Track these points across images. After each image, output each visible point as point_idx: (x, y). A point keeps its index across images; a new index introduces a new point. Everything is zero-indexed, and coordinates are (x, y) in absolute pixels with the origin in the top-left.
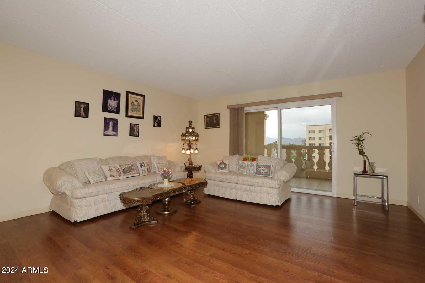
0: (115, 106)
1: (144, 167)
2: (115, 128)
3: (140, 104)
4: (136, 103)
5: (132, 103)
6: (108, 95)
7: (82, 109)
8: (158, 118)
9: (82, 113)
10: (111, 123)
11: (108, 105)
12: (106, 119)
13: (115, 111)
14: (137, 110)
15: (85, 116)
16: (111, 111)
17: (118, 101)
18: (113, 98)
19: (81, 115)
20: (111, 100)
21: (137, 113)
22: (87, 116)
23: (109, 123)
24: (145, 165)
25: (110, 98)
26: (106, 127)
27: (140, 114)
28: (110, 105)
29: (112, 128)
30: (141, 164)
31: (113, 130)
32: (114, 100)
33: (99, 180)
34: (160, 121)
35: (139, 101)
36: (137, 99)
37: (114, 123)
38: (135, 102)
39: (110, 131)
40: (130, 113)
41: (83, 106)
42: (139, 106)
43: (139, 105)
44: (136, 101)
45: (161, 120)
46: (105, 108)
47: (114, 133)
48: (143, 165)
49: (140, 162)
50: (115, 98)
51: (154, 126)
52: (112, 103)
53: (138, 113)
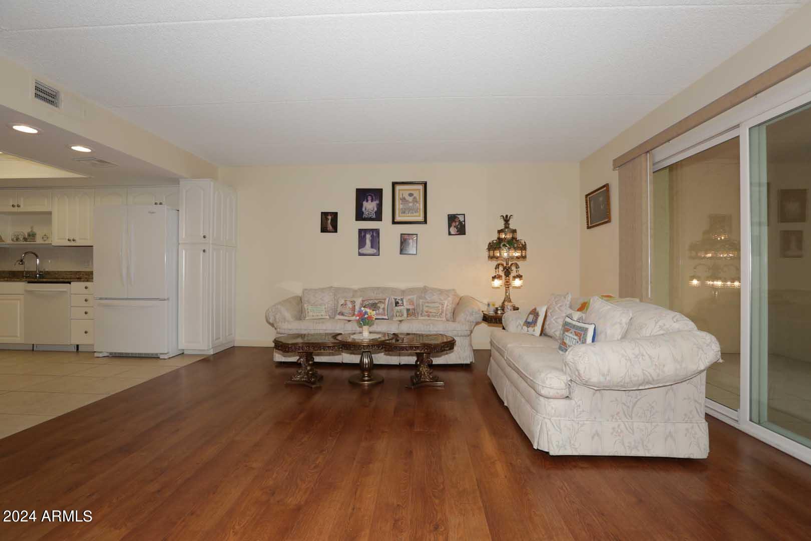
0: (374, 209)
1: (400, 306)
2: (375, 243)
3: (418, 198)
4: (410, 199)
5: (403, 199)
6: (362, 195)
7: (329, 221)
8: (459, 218)
9: (330, 227)
10: (368, 236)
11: (364, 209)
12: (360, 231)
13: (374, 217)
14: (411, 210)
15: (333, 230)
16: (367, 218)
17: (377, 202)
18: (369, 198)
19: (328, 229)
20: (367, 201)
21: (413, 215)
22: (335, 229)
23: (365, 236)
24: (403, 303)
25: (366, 200)
26: (362, 243)
27: (419, 216)
28: (366, 209)
29: (370, 244)
30: (397, 300)
31: (372, 247)
32: (372, 201)
33: (318, 316)
34: (464, 223)
35: (416, 194)
36: (412, 192)
37: (372, 236)
38: (409, 197)
39: (368, 249)
40: (399, 216)
41: (330, 217)
42: (417, 202)
43: (415, 200)
44: (411, 195)
45: (464, 221)
46: (360, 216)
47: (374, 251)
48: (400, 302)
49: (395, 298)
50: (374, 198)
51: (450, 234)
52: (369, 206)
53: (415, 214)
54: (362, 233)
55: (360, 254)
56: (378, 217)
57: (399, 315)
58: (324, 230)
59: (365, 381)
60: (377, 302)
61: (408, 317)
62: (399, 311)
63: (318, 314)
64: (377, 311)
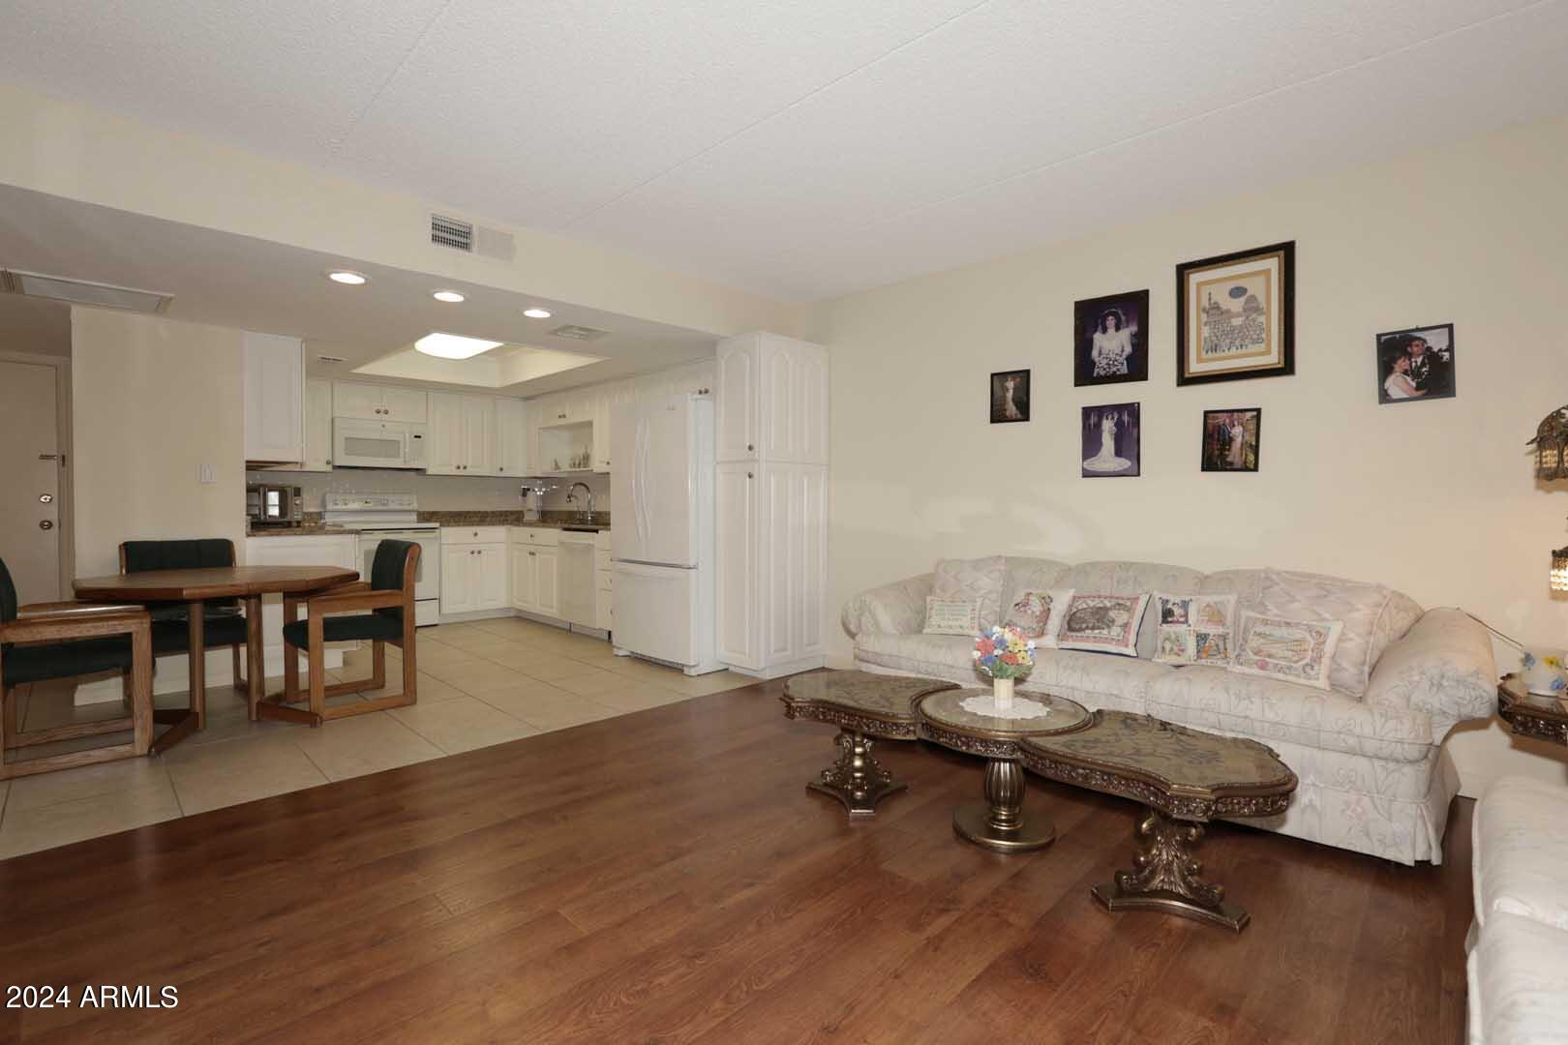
0: (1123, 351)
1: (1178, 622)
2: (1128, 441)
3: (1261, 299)
4: (1236, 305)
5: (1214, 309)
6: (1091, 315)
7: (1010, 394)
8: (1425, 341)
9: (1011, 409)
10: (1108, 426)
11: (1095, 353)
12: (1087, 412)
13: (1124, 370)
14: (1240, 337)
15: (1019, 416)
16: (1106, 377)
17: (1134, 328)
18: (1111, 321)
19: (1008, 414)
20: (1105, 330)
21: (1244, 350)
22: (1024, 414)
23: (1098, 426)
24: (1186, 615)
25: (1100, 327)
26: (1091, 443)
27: (1268, 352)
28: (1100, 354)
29: (1113, 443)
30: (1169, 606)
31: (1118, 453)
32: (1118, 328)
34: (1446, 355)
35: (1255, 287)
36: (1241, 283)
37: (1119, 424)
38: (1229, 299)
39: (1107, 456)
40: (1200, 360)
41: (1010, 385)
42: (1257, 310)
43: (1253, 307)
44: (1237, 292)
45: (1450, 349)
46: (1086, 373)
47: (1124, 463)
48: (1177, 611)
49: (1165, 597)
50: (1123, 318)
51: (1384, 397)
52: (1112, 343)
53: (1253, 348)
54: (1092, 416)
55: (1087, 474)
56: (1137, 368)
57: (1172, 650)
58: (998, 416)
59: (997, 835)
60: (1108, 605)
61: (1199, 657)
62: (1173, 636)
63: (950, 623)
64: (1105, 632)
